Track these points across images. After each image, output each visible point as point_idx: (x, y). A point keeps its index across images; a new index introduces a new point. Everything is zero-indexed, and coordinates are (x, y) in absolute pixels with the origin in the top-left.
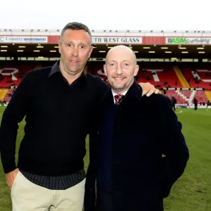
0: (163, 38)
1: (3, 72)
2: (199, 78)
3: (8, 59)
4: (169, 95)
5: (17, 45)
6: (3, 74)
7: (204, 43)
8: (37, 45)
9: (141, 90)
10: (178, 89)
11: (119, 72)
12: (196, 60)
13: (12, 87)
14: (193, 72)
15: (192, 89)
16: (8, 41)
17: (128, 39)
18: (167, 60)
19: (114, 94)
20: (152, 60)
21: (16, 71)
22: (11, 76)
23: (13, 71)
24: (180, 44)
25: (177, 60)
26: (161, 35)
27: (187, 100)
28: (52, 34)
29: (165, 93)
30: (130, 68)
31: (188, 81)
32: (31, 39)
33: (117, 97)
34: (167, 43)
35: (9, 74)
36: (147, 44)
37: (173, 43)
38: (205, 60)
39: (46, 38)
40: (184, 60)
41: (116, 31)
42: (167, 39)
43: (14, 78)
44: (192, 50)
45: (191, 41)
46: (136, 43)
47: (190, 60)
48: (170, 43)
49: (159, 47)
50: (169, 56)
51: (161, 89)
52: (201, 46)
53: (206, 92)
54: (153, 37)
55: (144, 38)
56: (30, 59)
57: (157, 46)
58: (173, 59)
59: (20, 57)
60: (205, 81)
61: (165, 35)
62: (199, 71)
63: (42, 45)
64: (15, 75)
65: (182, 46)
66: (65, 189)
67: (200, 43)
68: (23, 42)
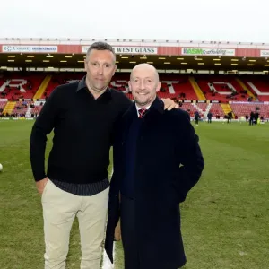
0: (179, 49)
1: (12, 83)
2: (215, 91)
3: (16, 69)
4: (184, 108)
5: (25, 55)
6: (11, 86)
7: (221, 55)
8: (47, 55)
9: (163, 105)
10: (194, 101)
11: (143, 88)
12: (213, 72)
13: (21, 100)
14: (209, 84)
15: (208, 102)
16: (16, 51)
17: (143, 49)
18: (183, 72)
19: (138, 108)
20: (168, 71)
21: (25, 82)
22: (19, 88)
23: (21, 82)
24: (196, 55)
25: (193, 72)
26: (177, 45)
27: (203, 113)
28: (63, 43)
29: (181, 106)
30: (153, 84)
31: (204, 93)
32: (40, 49)
33: (140, 111)
34: (183, 53)
35: (17, 86)
36: (162, 54)
37: (189, 54)
38: (221, 72)
39: (57, 47)
40: (200, 72)
41: (130, 41)
42: (183, 50)
43: (22, 90)
44: (209, 62)
45: (207, 52)
46: (151, 53)
47: (207, 72)
48: (186, 54)
49: (174, 57)
50: (185, 68)
51: (177, 102)
52: (217, 57)
53: (222, 105)
54: (168, 47)
55: (159, 48)
56: (39, 69)
57: (173, 57)
58: (189, 71)
59: (29, 67)
60: (222, 93)
61: (181, 45)
62: (215, 83)
63: (52, 55)
64: (24, 87)
65: (199, 57)
66: (91, 195)
67: (216, 54)
68: (32, 51)
